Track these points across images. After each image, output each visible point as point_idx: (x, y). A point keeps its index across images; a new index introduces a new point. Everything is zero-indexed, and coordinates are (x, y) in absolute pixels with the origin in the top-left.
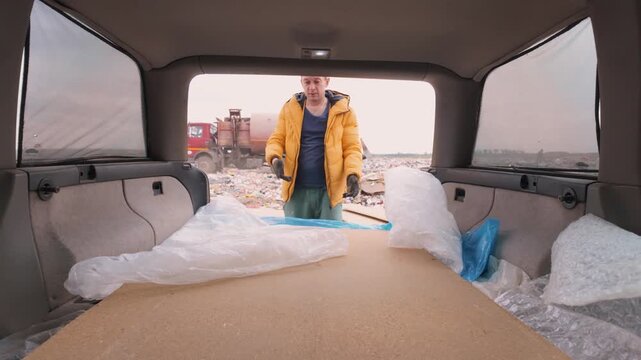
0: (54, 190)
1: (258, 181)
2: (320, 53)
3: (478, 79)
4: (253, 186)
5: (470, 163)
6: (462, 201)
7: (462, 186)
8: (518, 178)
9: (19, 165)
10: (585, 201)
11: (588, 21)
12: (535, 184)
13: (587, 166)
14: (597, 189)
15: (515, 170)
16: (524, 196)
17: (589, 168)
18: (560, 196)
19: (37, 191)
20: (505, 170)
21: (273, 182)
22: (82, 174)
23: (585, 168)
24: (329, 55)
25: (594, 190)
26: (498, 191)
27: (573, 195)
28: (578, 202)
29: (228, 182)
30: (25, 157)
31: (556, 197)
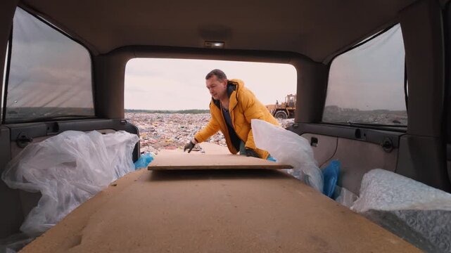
0: (29, 141)
1: (174, 130)
2: (217, 45)
3: (325, 63)
4: (171, 134)
5: (321, 120)
6: (316, 146)
7: (316, 136)
8: (353, 131)
9: (4, 122)
10: (398, 147)
11: (399, 25)
12: (365, 135)
13: (400, 123)
14: (406, 139)
15: (352, 125)
16: (358, 143)
17: (401, 124)
18: (382, 144)
19: (16, 141)
20: (344, 125)
21: (185, 131)
22: (48, 129)
23: (398, 124)
24: (224, 46)
25: (404, 139)
26: (340, 140)
27: (390, 142)
28: (394, 148)
29: (153, 131)
30: (8, 116)
31: (379, 144)
